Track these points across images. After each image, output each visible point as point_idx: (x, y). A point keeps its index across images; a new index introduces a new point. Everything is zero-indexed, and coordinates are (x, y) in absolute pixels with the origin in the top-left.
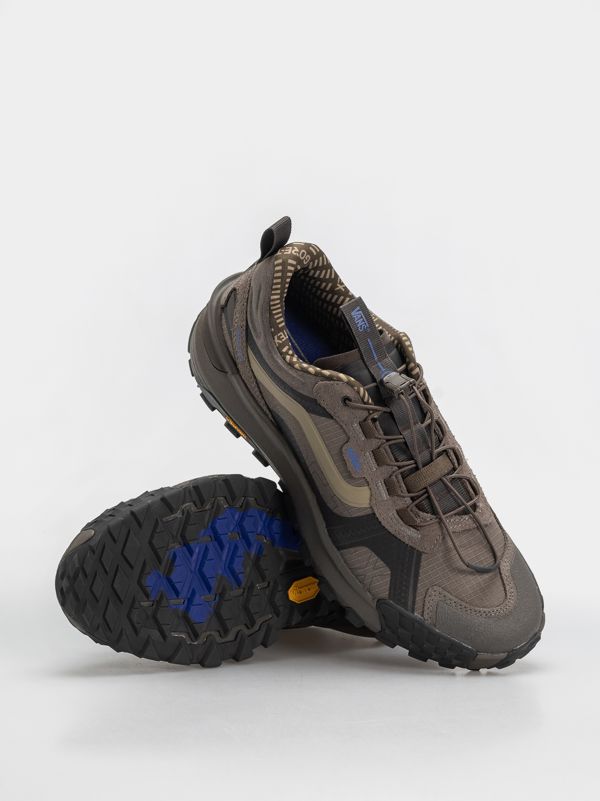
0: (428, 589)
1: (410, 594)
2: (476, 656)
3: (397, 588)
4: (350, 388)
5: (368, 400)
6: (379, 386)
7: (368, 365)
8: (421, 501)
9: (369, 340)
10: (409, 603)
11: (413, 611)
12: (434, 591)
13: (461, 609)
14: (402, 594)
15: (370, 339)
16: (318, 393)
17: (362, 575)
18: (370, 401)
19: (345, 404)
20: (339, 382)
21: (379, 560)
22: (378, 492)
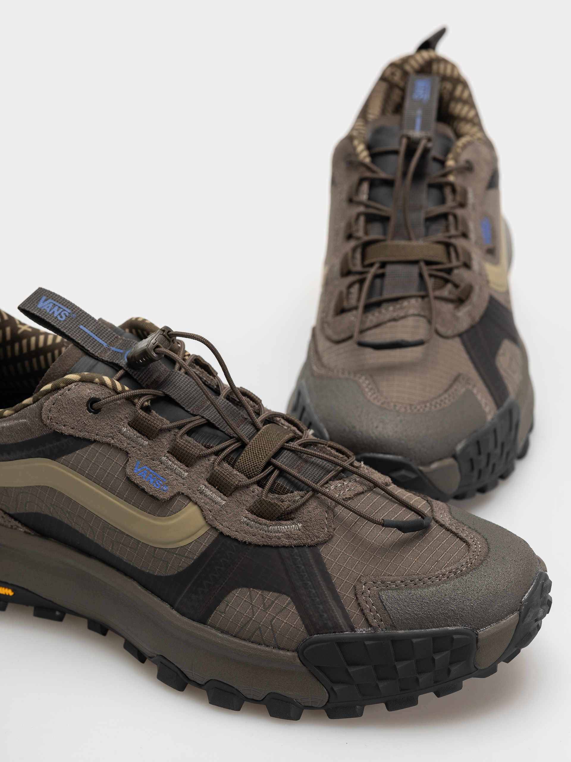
0: (355, 587)
1: (334, 608)
2: (477, 638)
3: (311, 613)
4: (91, 386)
5: (123, 388)
6: (129, 371)
7: (98, 356)
8: (274, 482)
9: (81, 327)
10: (340, 621)
11: (353, 629)
12: (365, 584)
13: (415, 585)
14: (323, 615)
15: (82, 325)
16: (51, 418)
17: (255, 632)
18: (127, 388)
19: (97, 411)
20: (70, 386)
21: (266, 593)
22: (208, 500)
